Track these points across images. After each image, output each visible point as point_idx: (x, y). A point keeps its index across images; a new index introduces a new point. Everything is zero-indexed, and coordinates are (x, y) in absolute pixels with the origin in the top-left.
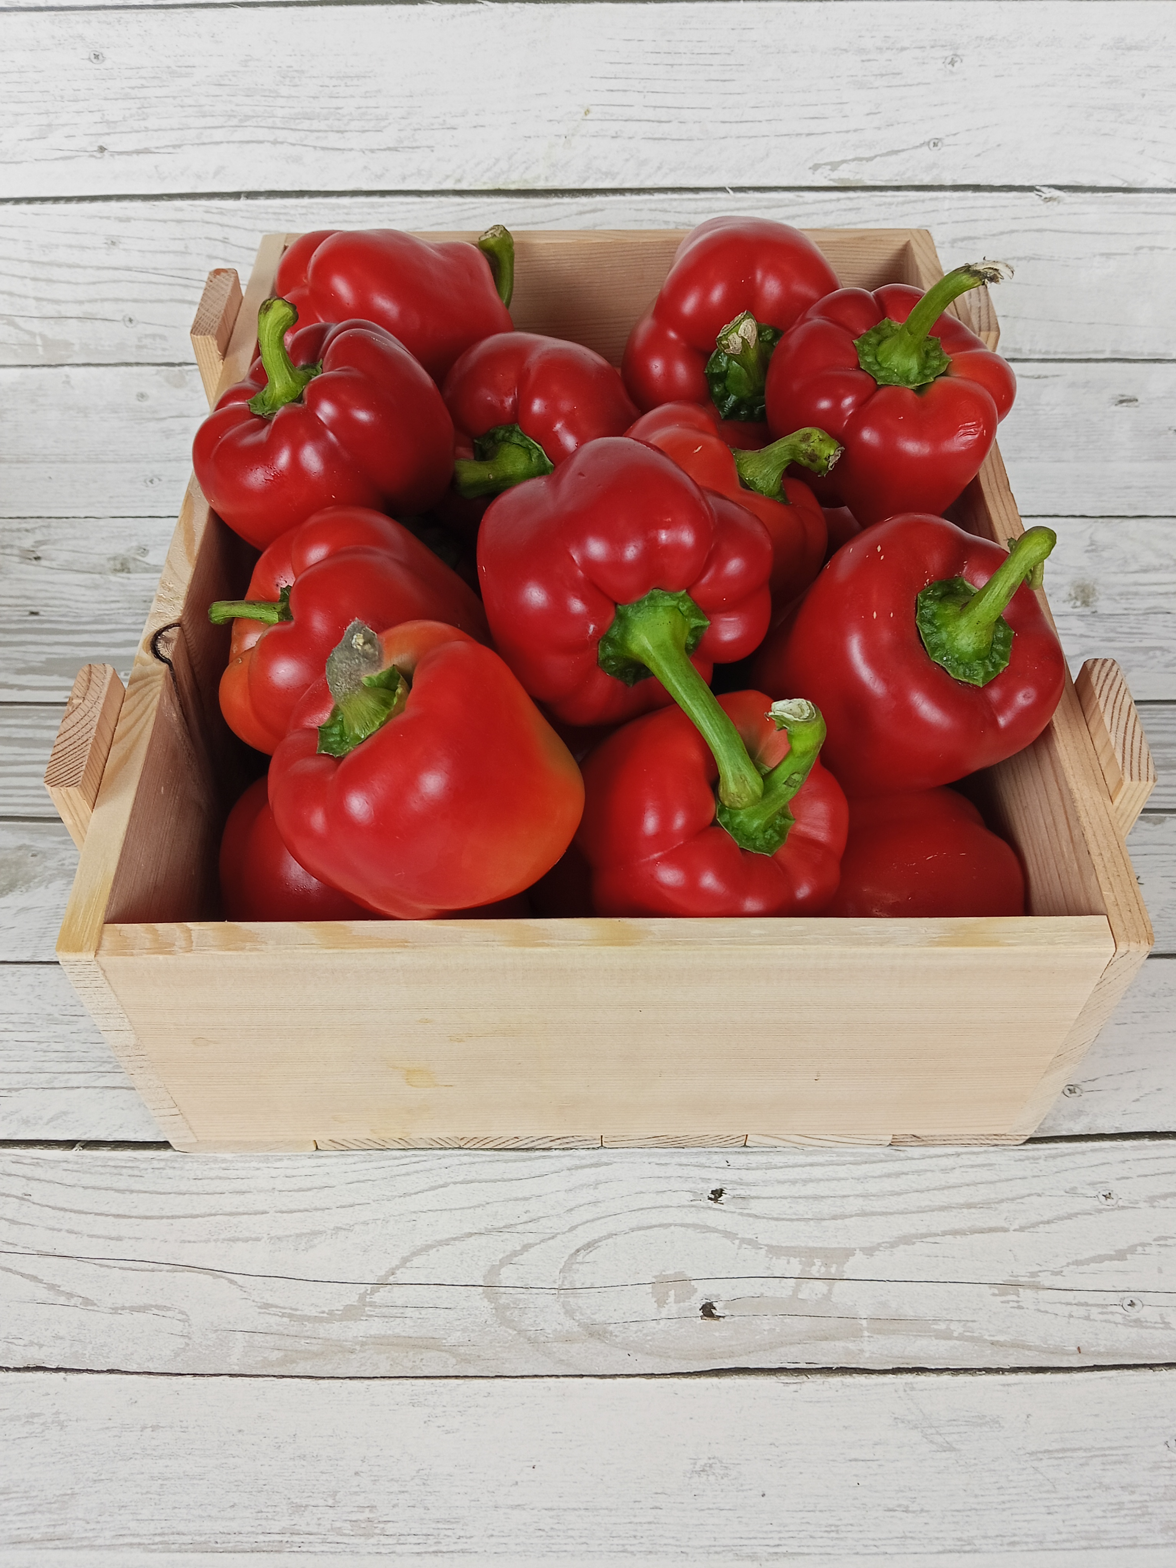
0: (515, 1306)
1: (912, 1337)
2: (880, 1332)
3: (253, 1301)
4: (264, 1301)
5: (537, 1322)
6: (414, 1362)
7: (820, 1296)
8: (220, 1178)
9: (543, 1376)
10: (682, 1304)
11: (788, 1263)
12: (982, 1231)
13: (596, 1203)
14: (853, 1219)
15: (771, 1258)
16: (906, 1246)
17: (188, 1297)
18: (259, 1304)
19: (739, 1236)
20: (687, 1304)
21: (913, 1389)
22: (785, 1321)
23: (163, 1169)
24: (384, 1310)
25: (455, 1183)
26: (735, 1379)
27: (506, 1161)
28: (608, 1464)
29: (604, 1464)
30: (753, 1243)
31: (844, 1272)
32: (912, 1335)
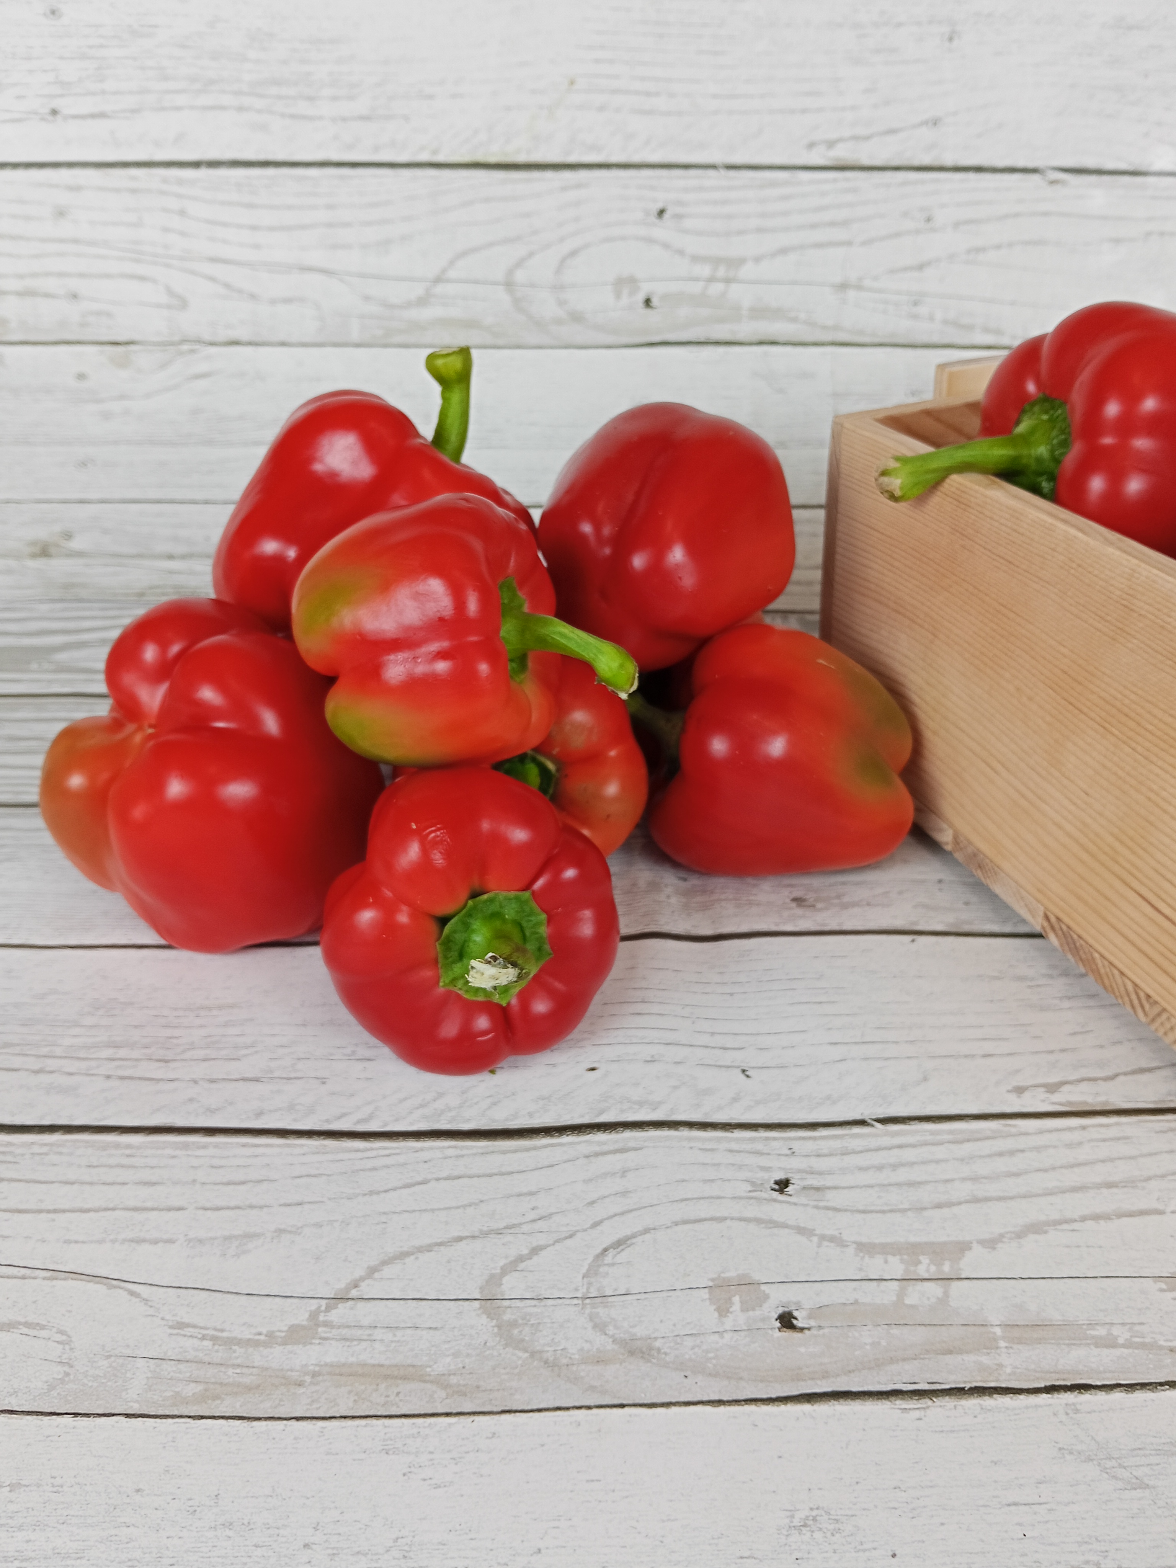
0: (524, 1322)
1: (1063, 1346)
2: (1020, 1341)
3: (163, 1319)
4: (178, 1319)
5: (556, 1341)
6: (387, 1396)
7: (933, 1300)
8: (123, 1166)
9: (568, 1409)
10: (751, 1313)
11: (886, 1262)
12: (1131, 1214)
13: (625, 1193)
14: (963, 1207)
15: (864, 1257)
16: (1037, 1237)
17: (70, 1311)
18: (170, 1323)
19: (817, 1232)
20: (758, 1313)
21: (1077, 1411)
22: (892, 1331)
23: (46, 1154)
24: (345, 1332)
25: (438, 1179)
26: (834, 1405)
27: (504, 1152)
28: (669, 1520)
29: (663, 1521)
30: (837, 1241)
31: (960, 1269)
32: (1064, 1344)
